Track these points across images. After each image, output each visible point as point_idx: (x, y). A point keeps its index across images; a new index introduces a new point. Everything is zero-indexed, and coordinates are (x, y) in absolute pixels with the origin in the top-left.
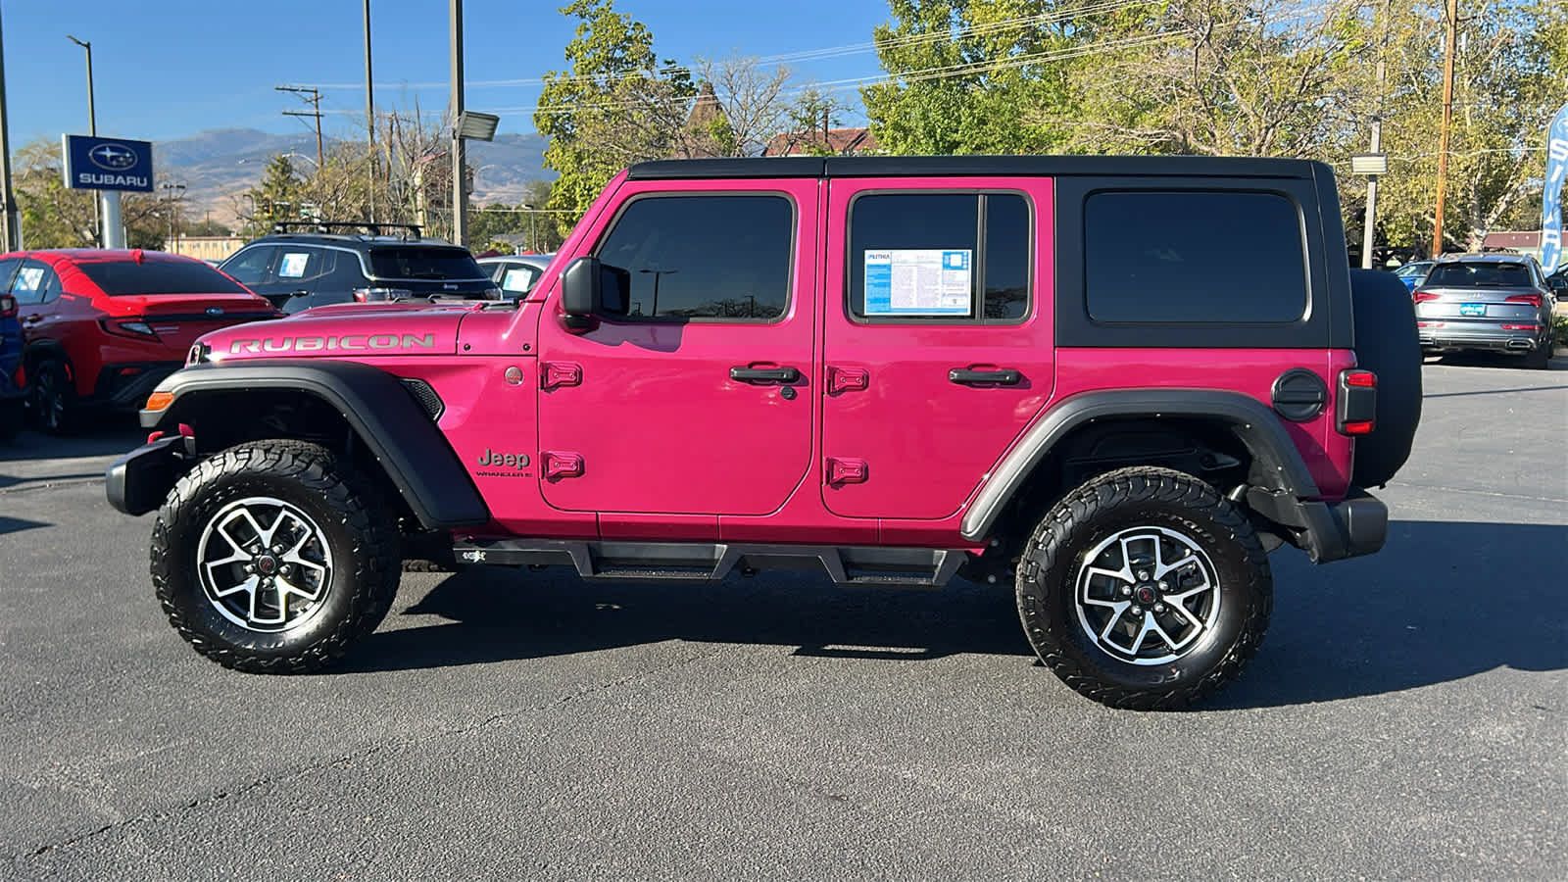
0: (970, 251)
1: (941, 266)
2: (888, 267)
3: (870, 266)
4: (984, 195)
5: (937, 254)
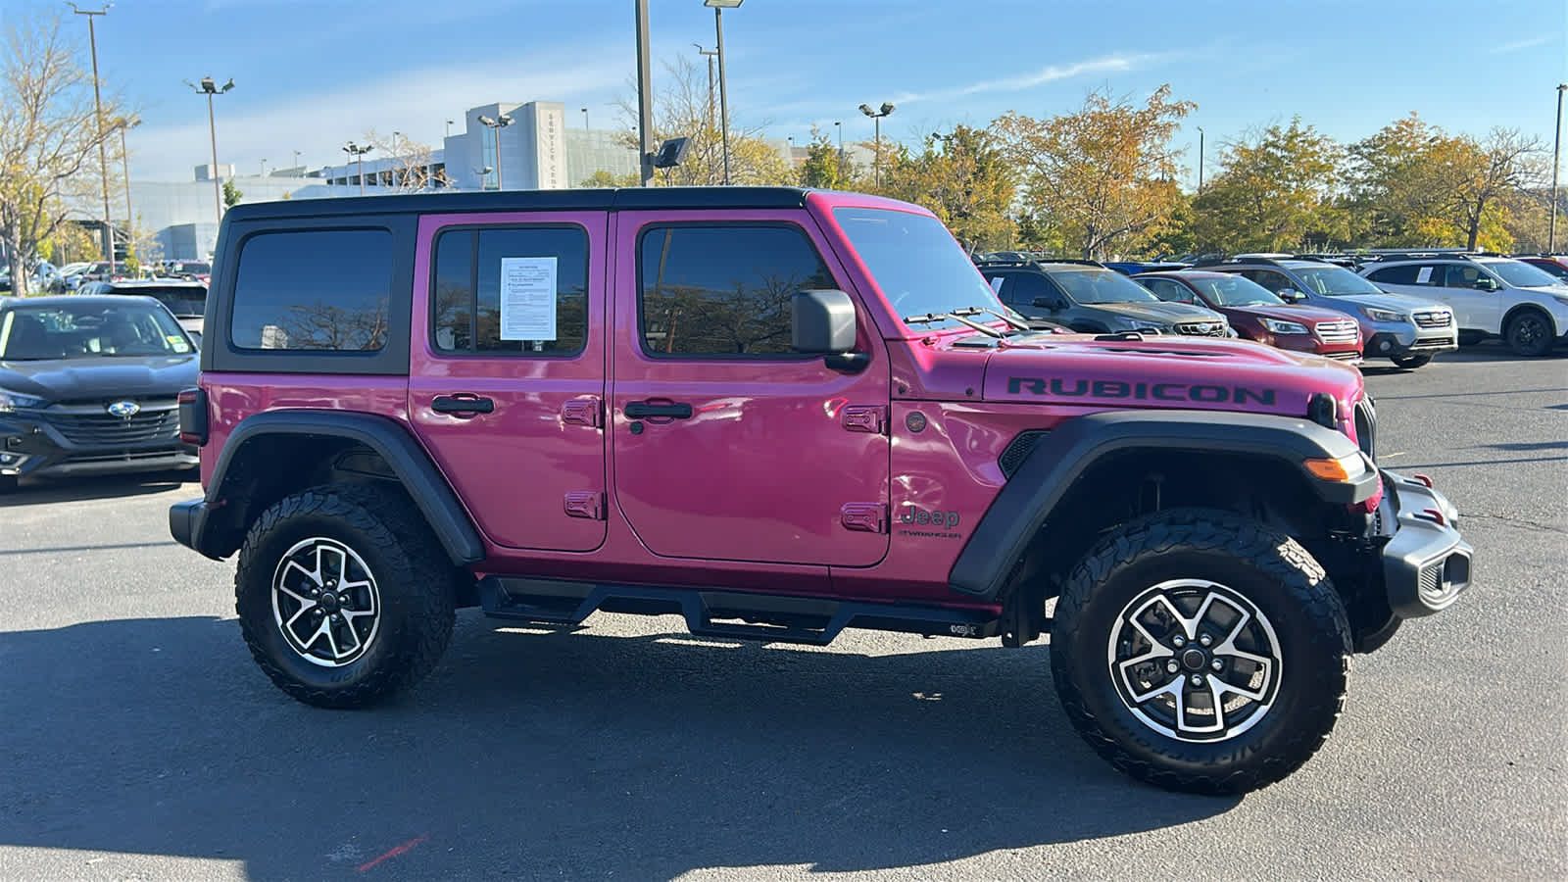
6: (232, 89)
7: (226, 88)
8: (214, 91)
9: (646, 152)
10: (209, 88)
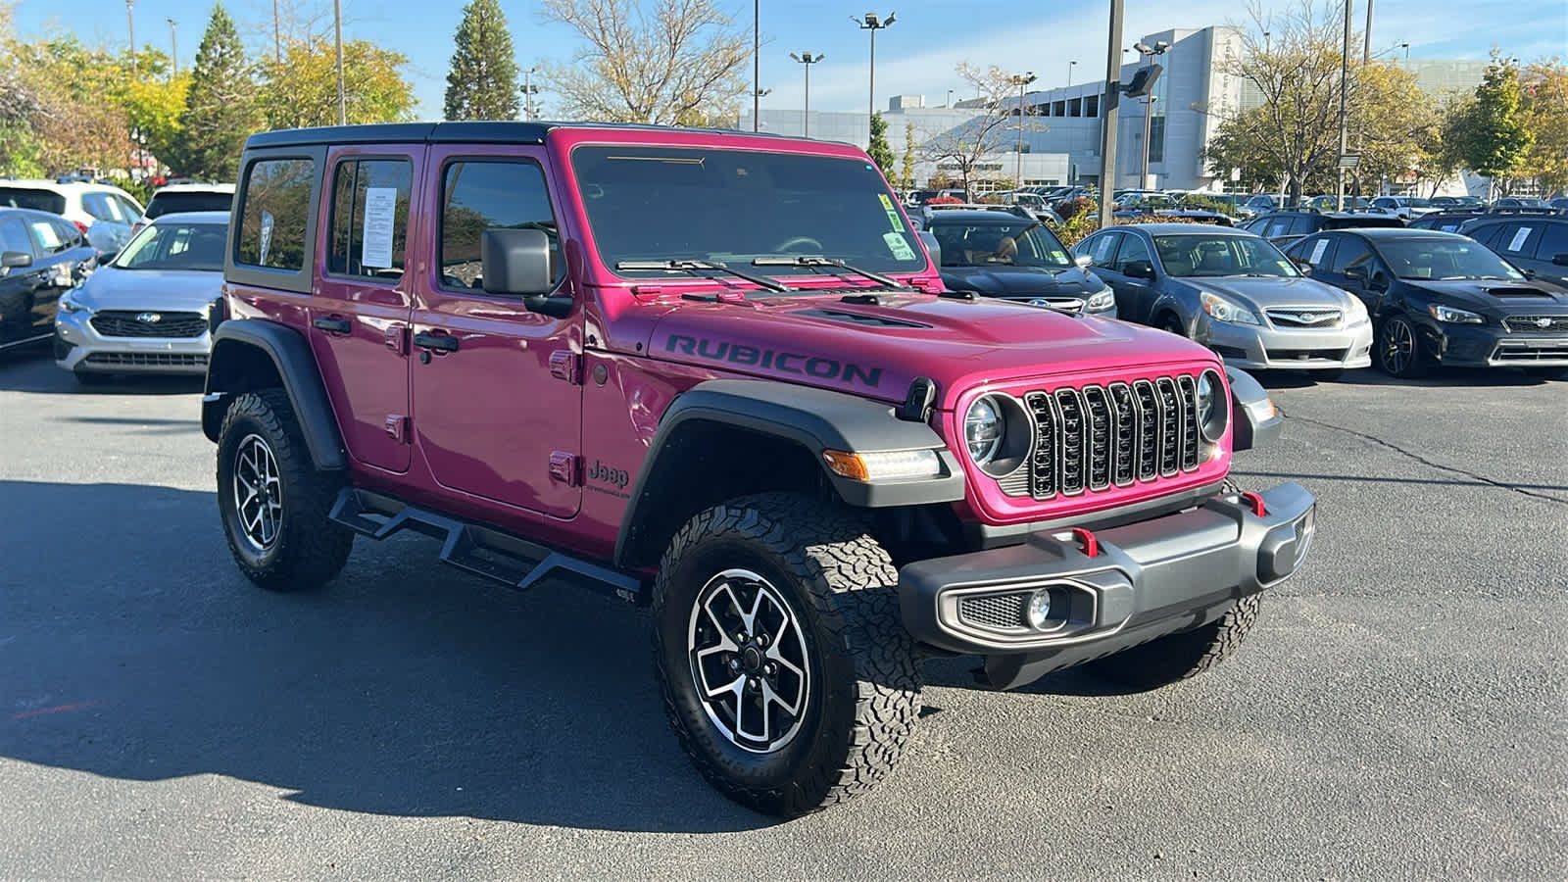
6: (893, 23)
7: (888, 22)
8: (877, 26)
9: (1112, 81)
10: (872, 23)
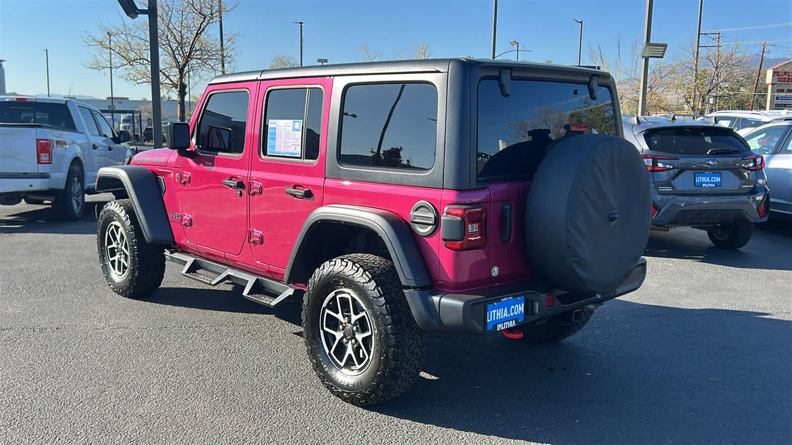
0: (302, 120)
1: (292, 129)
2: (275, 128)
3: (271, 128)
4: (309, 88)
5: (290, 122)
